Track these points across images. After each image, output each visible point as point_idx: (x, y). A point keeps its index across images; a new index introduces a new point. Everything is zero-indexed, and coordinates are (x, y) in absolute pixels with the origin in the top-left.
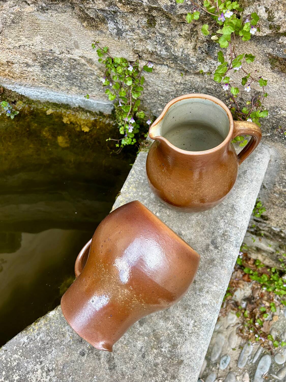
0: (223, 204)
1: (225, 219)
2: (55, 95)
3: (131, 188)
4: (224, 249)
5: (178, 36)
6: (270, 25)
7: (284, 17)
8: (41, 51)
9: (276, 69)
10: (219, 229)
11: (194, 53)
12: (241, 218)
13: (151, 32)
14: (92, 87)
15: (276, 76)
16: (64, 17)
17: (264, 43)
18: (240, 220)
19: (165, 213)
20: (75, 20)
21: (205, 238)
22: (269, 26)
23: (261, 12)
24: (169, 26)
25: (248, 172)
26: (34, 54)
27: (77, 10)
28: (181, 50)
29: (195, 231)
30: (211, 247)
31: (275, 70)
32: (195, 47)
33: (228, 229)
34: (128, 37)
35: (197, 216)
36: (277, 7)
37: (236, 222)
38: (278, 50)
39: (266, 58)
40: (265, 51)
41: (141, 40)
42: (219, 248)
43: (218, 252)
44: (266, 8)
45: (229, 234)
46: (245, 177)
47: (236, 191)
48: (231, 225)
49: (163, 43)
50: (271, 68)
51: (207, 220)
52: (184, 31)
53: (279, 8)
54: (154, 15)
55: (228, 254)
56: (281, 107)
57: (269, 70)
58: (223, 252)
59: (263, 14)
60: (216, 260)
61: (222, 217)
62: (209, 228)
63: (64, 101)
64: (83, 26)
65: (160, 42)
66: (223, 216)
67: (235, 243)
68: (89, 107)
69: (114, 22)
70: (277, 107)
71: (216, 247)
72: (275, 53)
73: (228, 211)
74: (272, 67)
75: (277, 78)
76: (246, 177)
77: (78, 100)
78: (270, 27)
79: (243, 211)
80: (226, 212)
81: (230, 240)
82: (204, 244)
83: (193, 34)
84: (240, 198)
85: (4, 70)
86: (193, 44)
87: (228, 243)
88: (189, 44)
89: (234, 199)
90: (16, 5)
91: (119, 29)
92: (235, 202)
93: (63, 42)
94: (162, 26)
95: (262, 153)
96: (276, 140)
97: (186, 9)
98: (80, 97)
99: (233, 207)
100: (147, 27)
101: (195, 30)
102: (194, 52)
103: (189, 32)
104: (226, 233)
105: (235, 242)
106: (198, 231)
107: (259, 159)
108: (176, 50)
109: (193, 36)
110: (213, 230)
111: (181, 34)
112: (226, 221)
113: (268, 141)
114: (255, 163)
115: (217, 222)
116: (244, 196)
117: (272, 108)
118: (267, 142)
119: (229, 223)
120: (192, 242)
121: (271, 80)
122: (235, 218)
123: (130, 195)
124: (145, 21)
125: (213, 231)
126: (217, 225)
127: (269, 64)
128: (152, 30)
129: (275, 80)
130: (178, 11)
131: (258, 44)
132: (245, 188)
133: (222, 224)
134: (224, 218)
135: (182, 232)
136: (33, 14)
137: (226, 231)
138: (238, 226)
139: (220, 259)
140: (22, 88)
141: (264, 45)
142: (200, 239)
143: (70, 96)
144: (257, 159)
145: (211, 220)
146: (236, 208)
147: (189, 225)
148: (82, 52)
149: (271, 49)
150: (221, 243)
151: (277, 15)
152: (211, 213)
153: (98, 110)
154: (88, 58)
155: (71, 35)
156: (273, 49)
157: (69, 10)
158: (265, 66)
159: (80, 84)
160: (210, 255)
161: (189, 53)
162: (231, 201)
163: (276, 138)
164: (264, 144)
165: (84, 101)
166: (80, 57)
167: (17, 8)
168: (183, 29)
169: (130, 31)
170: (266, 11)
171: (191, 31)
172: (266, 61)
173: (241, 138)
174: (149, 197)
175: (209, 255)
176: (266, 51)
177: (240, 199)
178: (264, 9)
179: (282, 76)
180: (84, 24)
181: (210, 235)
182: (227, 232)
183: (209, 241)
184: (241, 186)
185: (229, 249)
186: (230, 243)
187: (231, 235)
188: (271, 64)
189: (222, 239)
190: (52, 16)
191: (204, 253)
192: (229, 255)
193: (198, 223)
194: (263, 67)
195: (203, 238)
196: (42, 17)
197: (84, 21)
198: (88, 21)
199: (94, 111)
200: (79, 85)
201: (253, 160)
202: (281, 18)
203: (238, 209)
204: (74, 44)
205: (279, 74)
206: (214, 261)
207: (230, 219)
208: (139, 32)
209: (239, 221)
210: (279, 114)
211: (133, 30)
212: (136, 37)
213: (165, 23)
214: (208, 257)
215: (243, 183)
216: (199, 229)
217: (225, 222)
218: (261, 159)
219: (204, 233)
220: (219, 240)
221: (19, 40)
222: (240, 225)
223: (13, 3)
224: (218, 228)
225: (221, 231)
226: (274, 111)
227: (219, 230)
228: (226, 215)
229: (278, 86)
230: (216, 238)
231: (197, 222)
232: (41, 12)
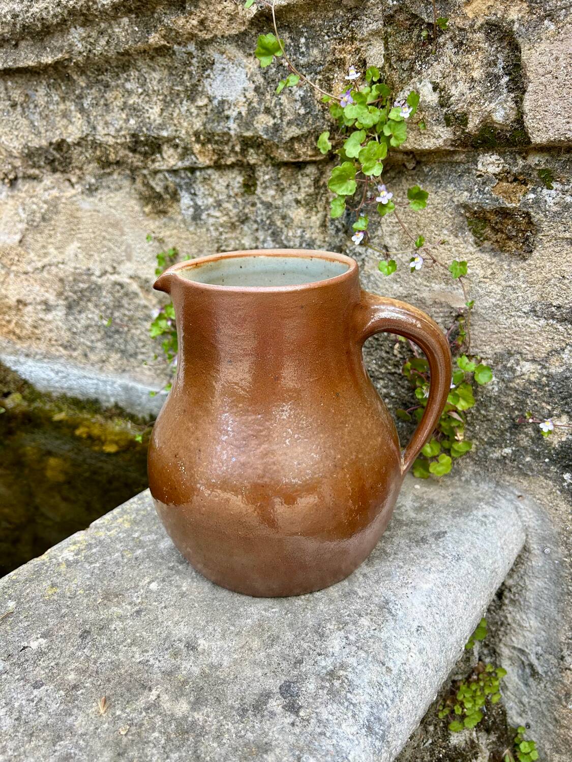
0: (355, 593)
1: (350, 632)
2: (79, 378)
3: (120, 520)
4: (319, 721)
5: (294, 204)
6: (446, 114)
7: (468, 92)
8: (73, 274)
9: (487, 244)
10: (320, 654)
11: (322, 236)
12: (406, 642)
13: (248, 203)
14: (144, 350)
15: (489, 260)
16: (116, 199)
17: (450, 183)
18: (400, 646)
19: (177, 586)
20: (133, 202)
21: (266, 671)
22: (445, 119)
23: (425, 94)
24: (277, 185)
25: (449, 535)
26: (61, 280)
27: (139, 184)
28: (299, 232)
29: (242, 647)
30: (275, 704)
31: (484, 248)
32: (325, 221)
33: (352, 661)
34: (211, 221)
35: (265, 610)
36: (454, 76)
37: (386, 647)
38: (479, 191)
39: (461, 218)
40: (455, 199)
41: (233, 226)
42: (302, 714)
43: (293, 724)
44: (433, 83)
45: (350, 676)
46: (437, 544)
47: (405, 569)
48: (366, 652)
49: (268, 222)
50: (476, 243)
51: (291, 625)
52: (303, 190)
53: (458, 78)
54: (252, 162)
55: (327, 744)
56: (519, 353)
57: (472, 249)
58: (309, 729)
59: (430, 97)
60: (278, 751)
61: (343, 625)
62: (290, 647)
63: (91, 392)
64: (144, 212)
65: (262, 220)
66: (347, 624)
67: (366, 714)
68: (132, 405)
69: (191, 193)
70: (510, 354)
71: (292, 708)
72: (475, 201)
73: (367, 614)
74: (478, 241)
75: (493, 266)
76: (441, 544)
77: (116, 386)
78: (448, 122)
79: (415, 625)
80: (360, 615)
81: (349, 695)
82: (256, 688)
83: (319, 192)
84: (415, 587)
85: (9, 322)
86: (320, 215)
87: (342, 704)
88: (314, 218)
89: (394, 587)
90: (54, 188)
91: (197, 207)
92: (395, 595)
93: (109, 249)
94: (266, 188)
95: (496, 507)
96: (529, 465)
97: (298, 125)
98: (121, 379)
99: (384, 606)
100: (243, 194)
101: (322, 183)
102: (322, 233)
103: (312, 190)
104: (341, 673)
105: (366, 709)
106: (250, 649)
107: (485, 516)
108: (290, 234)
109: (319, 198)
110: (302, 654)
111: (299, 198)
112: (352, 638)
113: (511, 474)
114: (472, 520)
115: (322, 636)
116: (426, 587)
117: (499, 358)
118: (508, 478)
119: (359, 644)
120: (218, 677)
121: (481, 273)
122: (383, 635)
123: (109, 533)
124: (239, 182)
125: (300, 657)
126: (318, 643)
127: (470, 234)
128: (251, 199)
129: (489, 271)
130: (286, 133)
131: (440, 187)
132: (433, 569)
133: (335, 643)
134: (347, 628)
135: (201, 642)
136: (74, 199)
137: (343, 666)
138: (391, 665)
139: (291, 750)
140: (30, 362)
141: (451, 188)
142: (248, 672)
143: (103, 377)
144: (480, 514)
145: (306, 627)
146: (393, 611)
147: (232, 628)
148: (135, 267)
149: (466, 193)
150: (315, 697)
151: (454, 91)
152: (313, 609)
153: (148, 412)
154: (144, 277)
155: (123, 234)
156: (470, 190)
157: (126, 183)
158: (461, 239)
159: (125, 346)
160: (261, 728)
161: (314, 236)
162: (382, 590)
163: (528, 459)
164: (502, 487)
165: (126, 389)
166: (131, 277)
167: (55, 193)
168: (302, 185)
169: (214, 207)
170: (435, 89)
171: (315, 188)
172: (461, 228)
173: (431, 448)
174: (155, 544)
175: (257, 726)
176: (458, 201)
177: (409, 591)
178: (430, 86)
179: (502, 260)
180: (147, 210)
181: (284, 665)
182: (345, 670)
183: (274, 684)
184: (423, 561)
185: (340, 725)
186: (347, 708)
187: (357, 682)
188: (475, 233)
189: (323, 688)
190: (101, 200)
191: (242, 716)
192: (331, 748)
193: (260, 628)
194: (457, 241)
195: (259, 672)
196: (87, 204)
197: (147, 204)
198: (154, 202)
199: (140, 416)
200: (122, 347)
201: (469, 515)
202: (463, 95)
203: (400, 613)
204: (125, 251)
205: (495, 256)
206: (266, 751)
207: (368, 635)
208: (229, 206)
209: (398, 651)
210: (518, 373)
211: (219, 204)
212: (225, 218)
213: (271, 178)
214: (249, 734)
215: (430, 554)
216: (256, 644)
217: (347, 638)
218: (491, 518)
219: (268, 656)
220: (311, 686)
221: (46, 255)
222: (398, 663)
223: (52, 182)
224: (318, 650)
225: (326, 663)
226: (505, 366)
227: (319, 658)
228: (355, 623)
229: (500, 288)
230: (302, 678)
231: (260, 626)
232: (87, 195)
